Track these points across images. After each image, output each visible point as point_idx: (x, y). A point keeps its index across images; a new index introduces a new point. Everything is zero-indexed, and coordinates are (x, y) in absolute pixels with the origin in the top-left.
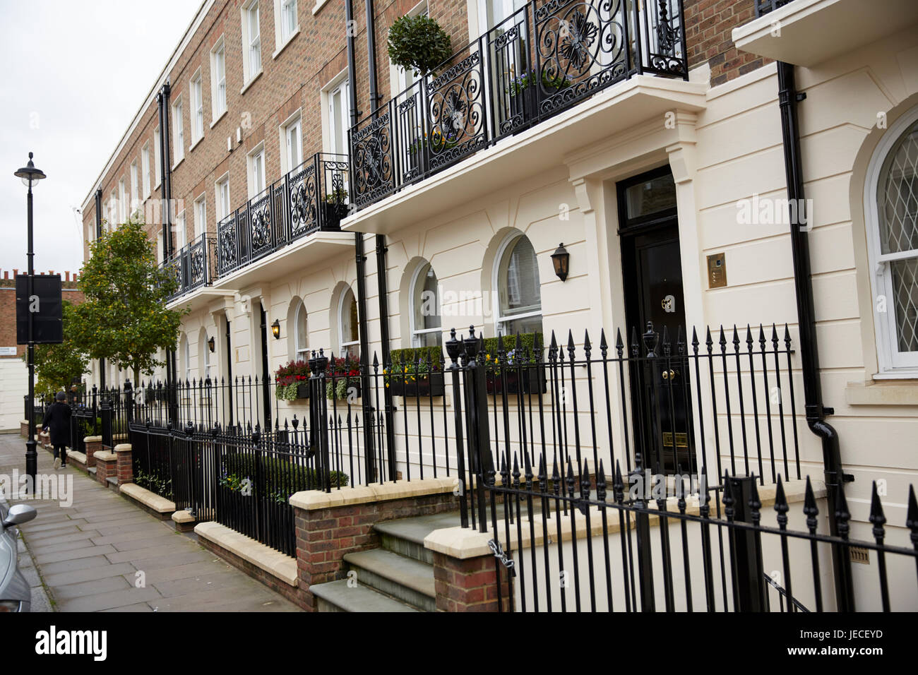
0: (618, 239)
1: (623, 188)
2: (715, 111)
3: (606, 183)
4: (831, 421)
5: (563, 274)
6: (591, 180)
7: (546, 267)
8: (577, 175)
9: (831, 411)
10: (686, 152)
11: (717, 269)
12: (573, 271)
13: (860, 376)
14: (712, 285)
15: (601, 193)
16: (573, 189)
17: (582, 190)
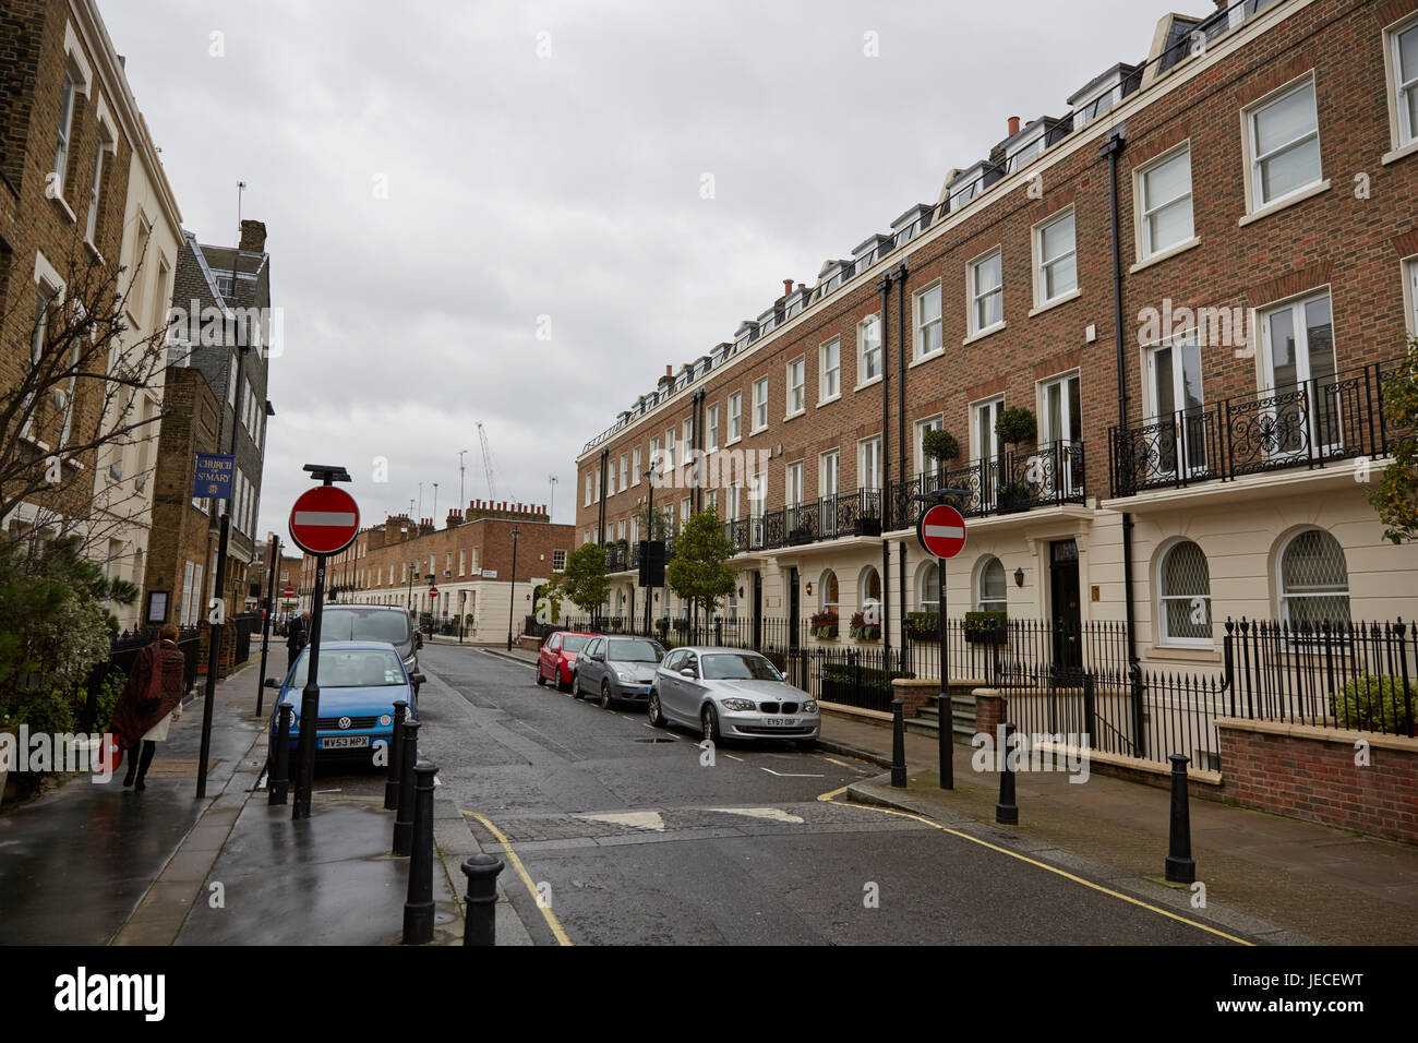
0: (1050, 570)
1: (1054, 546)
2: (1098, 521)
3: (1044, 542)
4: (1139, 664)
5: (1020, 584)
6: (1037, 541)
7: (1010, 580)
8: (1030, 538)
9: (1139, 659)
10: (1083, 537)
11: (1095, 592)
12: (1025, 583)
13: (1150, 646)
14: (1094, 600)
15: (1042, 546)
16: (1027, 542)
17: (1032, 544)
